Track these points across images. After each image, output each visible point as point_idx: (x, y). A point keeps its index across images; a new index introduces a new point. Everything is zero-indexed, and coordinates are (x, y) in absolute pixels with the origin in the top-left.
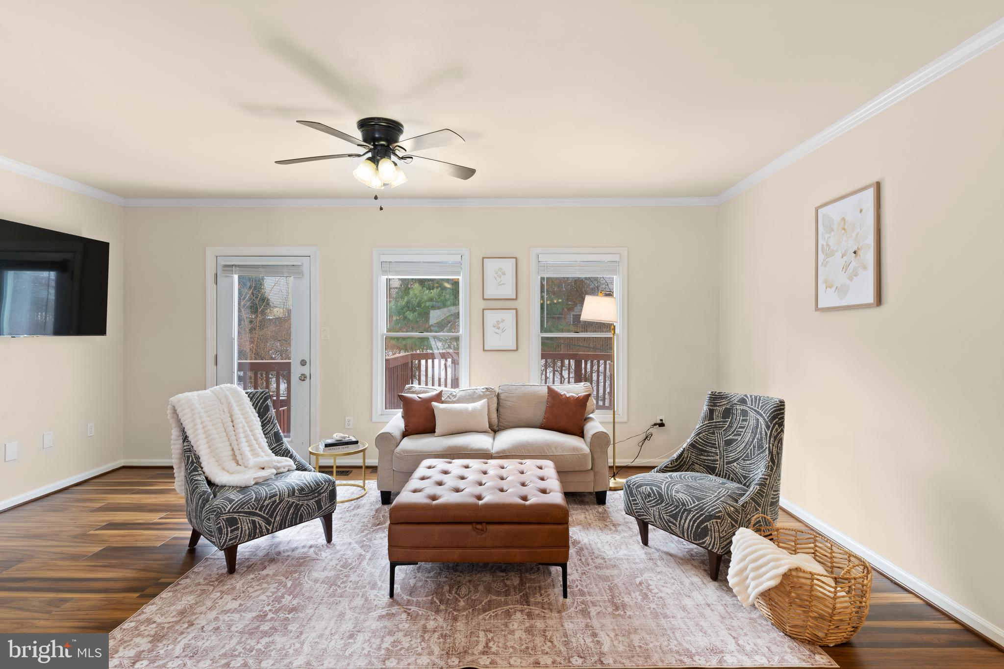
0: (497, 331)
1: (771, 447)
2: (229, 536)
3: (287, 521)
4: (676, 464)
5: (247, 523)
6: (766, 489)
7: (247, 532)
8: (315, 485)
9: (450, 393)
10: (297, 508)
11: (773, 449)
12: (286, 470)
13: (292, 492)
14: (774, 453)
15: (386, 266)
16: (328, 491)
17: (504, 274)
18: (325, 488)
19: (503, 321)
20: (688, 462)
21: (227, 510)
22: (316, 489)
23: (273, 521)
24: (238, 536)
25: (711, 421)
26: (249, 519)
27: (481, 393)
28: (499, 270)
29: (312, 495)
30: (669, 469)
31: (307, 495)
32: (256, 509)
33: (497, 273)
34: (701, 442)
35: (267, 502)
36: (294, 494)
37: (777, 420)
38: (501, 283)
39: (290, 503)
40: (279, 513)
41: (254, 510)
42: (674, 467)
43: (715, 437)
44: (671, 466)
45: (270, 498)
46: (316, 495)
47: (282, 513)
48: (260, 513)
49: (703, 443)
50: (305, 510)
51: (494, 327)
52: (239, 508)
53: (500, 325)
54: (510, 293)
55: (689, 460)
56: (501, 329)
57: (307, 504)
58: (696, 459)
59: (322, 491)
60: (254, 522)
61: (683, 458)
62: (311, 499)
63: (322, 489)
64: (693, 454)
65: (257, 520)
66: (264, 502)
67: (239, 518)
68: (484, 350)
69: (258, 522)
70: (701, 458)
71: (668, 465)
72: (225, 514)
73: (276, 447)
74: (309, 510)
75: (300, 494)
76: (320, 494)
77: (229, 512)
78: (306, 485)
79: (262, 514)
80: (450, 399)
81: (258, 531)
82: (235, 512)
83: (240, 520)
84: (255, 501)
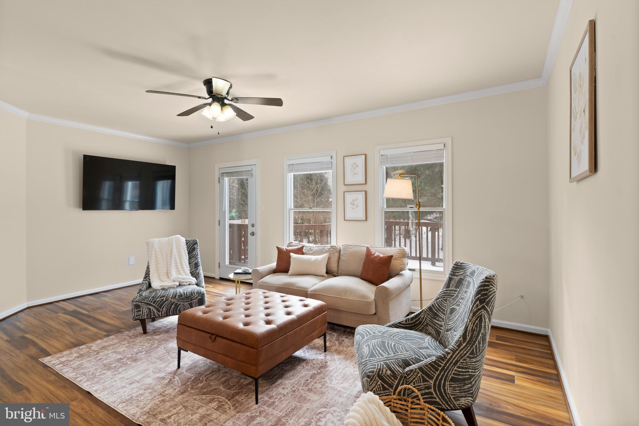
0: (353, 207)
1: (468, 322)
2: (136, 313)
3: (170, 312)
4: (410, 322)
5: (146, 309)
6: (444, 363)
7: (146, 313)
8: (189, 294)
9: (310, 248)
10: (177, 306)
11: (469, 325)
12: (188, 284)
13: (174, 296)
14: (468, 329)
15: (291, 167)
16: (198, 299)
17: (357, 166)
18: (196, 297)
19: (357, 199)
20: (424, 323)
21: (136, 300)
22: (190, 297)
23: (161, 310)
24: (140, 314)
25: (448, 289)
26: (147, 307)
27: (328, 250)
28: (354, 164)
29: (186, 299)
30: (402, 325)
31: (183, 299)
32: (151, 302)
33: (352, 166)
34: (437, 307)
35: (158, 299)
36: (175, 297)
37: (480, 295)
38: (355, 173)
39: (172, 302)
40: (165, 306)
41: (150, 303)
42: (408, 324)
43: (446, 304)
44: (405, 323)
45: (161, 297)
46: (189, 300)
47: (167, 307)
48: (154, 305)
49: (437, 308)
50: (182, 308)
51: (351, 204)
52: (142, 300)
53: (354, 203)
54: (360, 179)
55: (424, 321)
56: (355, 205)
57: (183, 305)
58: (430, 321)
59: (193, 298)
60: (149, 309)
61: (420, 318)
62: (185, 302)
63: (193, 297)
64: (429, 316)
65: (151, 308)
66: (156, 299)
67: (141, 305)
68: (345, 220)
69: (152, 309)
70: (434, 321)
71: (403, 321)
72: (134, 302)
73: (194, 271)
74: (184, 308)
75: (179, 298)
76: (192, 300)
77: (136, 301)
78: (184, 294)
79: (155, 305)
80: (309, 252)
81: (152, 314)
82: (140, 302)
83: (142, 306)
84: (151, 298)
